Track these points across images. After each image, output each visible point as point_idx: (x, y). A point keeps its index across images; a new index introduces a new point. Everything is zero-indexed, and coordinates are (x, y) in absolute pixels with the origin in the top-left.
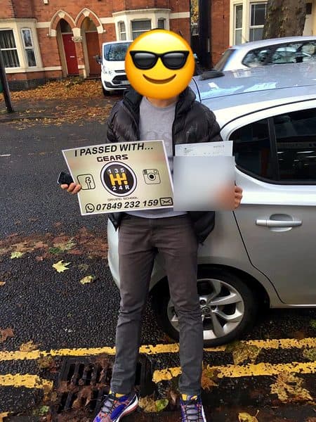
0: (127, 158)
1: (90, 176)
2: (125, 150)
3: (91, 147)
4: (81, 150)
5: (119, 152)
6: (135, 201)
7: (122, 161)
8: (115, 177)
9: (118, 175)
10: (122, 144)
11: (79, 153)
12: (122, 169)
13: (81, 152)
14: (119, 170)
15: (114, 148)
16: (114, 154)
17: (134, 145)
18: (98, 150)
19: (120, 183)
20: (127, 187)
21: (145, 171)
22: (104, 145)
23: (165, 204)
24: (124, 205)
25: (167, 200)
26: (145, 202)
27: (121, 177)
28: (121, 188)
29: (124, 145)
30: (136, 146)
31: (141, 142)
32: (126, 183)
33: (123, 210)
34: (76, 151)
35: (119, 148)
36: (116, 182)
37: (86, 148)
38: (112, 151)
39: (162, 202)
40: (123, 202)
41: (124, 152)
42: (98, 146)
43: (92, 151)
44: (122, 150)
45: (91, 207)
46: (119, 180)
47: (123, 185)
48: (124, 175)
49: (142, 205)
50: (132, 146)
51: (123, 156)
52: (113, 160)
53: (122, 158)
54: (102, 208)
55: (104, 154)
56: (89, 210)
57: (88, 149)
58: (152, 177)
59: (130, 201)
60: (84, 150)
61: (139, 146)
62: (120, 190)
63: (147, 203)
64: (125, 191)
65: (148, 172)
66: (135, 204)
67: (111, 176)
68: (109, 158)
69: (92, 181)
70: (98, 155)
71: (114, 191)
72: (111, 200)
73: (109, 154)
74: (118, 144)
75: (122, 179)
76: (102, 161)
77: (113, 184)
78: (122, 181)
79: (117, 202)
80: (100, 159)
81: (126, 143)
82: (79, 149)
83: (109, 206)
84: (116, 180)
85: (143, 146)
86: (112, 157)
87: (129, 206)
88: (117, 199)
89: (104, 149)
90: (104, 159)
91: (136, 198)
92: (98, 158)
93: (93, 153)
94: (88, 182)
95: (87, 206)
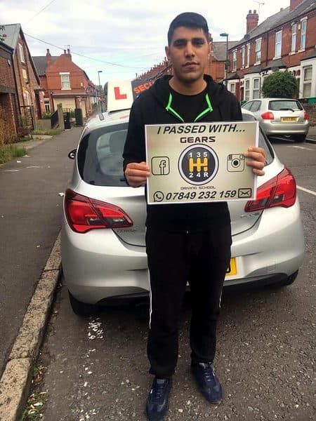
0: (214, 141)
2: (215, 131)
4: (166, 127)
5: (207, 134)
6: (211, 191)
7: (208, 144)
9: (199, 160)
10: (213, 124)
11: (162, 130)
12: (205, 153)
13: (165, 130)
14: (202, 154)
15: (203, 128)
16: (200, 135)
17: (226, 126)
18: (184, 129)
19: (199, 169)
20: (206, 174)
21: (230, 156)
23: (243, 195)
24: (198, 195)
25: (244, 191)
27: (202, 162)
28: (199, 175)
29: (214, 126)
30: (228, 128)
31: (233, 123)
32: (206, 169)
33: (196, 200)
35: (208, 129)
36: (195, 168)
37: (171, 125)
39: (240, 193)
40: (198, 191)
41: (212, 134)
43: (177, 130)
45: (160, 195)
46: (199, 165)
47: (202, 172)
48: (206, 160)
49: (218, 195)
50: (223, 128)
51: (210, 138)
53: (209, 140)
54: (172, 197)
56: (157, 199)
57: (174, 127)
58: (236, 163)
59: (205, 191)
60: (169, 128)
61: (230, 128)
62: (198, 177)
64: (203, 179)
66: (211, 195)
67: (191, 160)
68: (194, 139)
69: (167, 164)
71: (190, 179)
72: (184, 188)
73: (195, 136)
75: (203, 165)
78: (202, 168)
79: (191, 191)
80: (183, 140)
81: (217, 124)
82: (163, 126)
83: (181, 196)
84: (195, 165)
85: (234, 128)
86: (198, 139)
87: (203, 197)
88: (191, 188)
89: (191, 129)
90: (188, 140)
91: (213, 187)
92: (181, 139)
93: (178, 132)
94: (162, 166)
95: (155, 195)
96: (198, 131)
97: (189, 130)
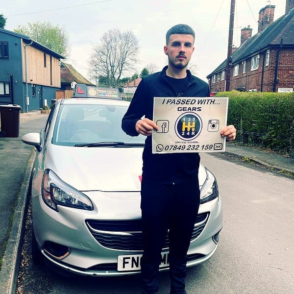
1: (167, 122)
3: (177, 99)
8: (187, 124)
22: (187, 98)
26: (203, 146)
34: (164, 100)
38: (191, 104)
42: (182, 98)
44: (198, 104)
52: (189, 111)
55: (185, 105)
63: (204, 147)
65: (212, 122)
70: (180, 105)
74: (197, 99)
76: (181, 110)
77: (184, 130)
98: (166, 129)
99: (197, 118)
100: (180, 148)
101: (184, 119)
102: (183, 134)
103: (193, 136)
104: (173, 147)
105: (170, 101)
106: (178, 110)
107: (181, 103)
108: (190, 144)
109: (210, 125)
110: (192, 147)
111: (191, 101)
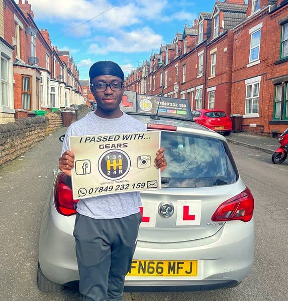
0: (127, 146)
1: (88, 162)
2: (127, 139)
3: (97, 136)
4: (87, 137)
5: (121, 141)
6: (125, 184)
7: (122, 149)
8: (112, 163)
9: (115, 161)
10: (126, 134)
12: (120, 156)
13: (86, 140)
14: (117, 157)
15: (117, 138)
16: (116, 143)
17: (136, 135)
18: (102, 139)
19: (115, 168)
20: (121, 172)
21: (140, 157)
22: (109, 135)
23: (151, 186)
24: (115, 188)
26: (134, 185)
27: (117, 162)
28: (115, 173)
29: (127, 136)
30: (137, 137)
31: (142, 133)
32: (120, 168)
33: (113, 192)
34: (82, 138)
35: (121, 138)
36: (112, 167)
37: (92, 136)
38: (115, 140)
39: (149, 185)
40: (115, 185)
41: (125, 141)
42: (103, 135)
43: (96, 139)
44: (123, 139)
45: (83, 191)
46: (115, 165)
47: (118, 170)
48: (120, 161)
49: (131, 187)
50: (133, 137)
51: (123, 144)
52: (113, 148)
53: (122, 146)
54: (94, 190)
55: (107, 142)
56: (81, 194)
57: (94, 137)
58: (144, 162)
59: (121, 184)
60: (90, 138)
61: (139, 136)
63: (136, 186)
64: (118, 175)
65: (142, 158)
66: (125, 187)
67: (109, 162)
68: (111, 147)
69: (89, 165)
70: (102, 143)
71: (108, 176)
72: (104, 183)
73: (111, 143)
75: (118, 165)
77: (109, 169)
79: (109, 185)
80: (102, 147)
81: (128, 134)
83: (101, 189)
84: (112, 165)
85: (142, 137)
86: (113, 145)
87: (119, 189)
88: (109, 183)
89: (108, 138)
90: (106, 146)
91: (127, 181)
92: (100, 146)
93: (97, 141)
94: (84, 167)
95: (80, 191)
96: (113, 139)
97: (106, 139)
98: (88, 170)
99: (123, 155)
100: (107, 190)
101: (108, 157)
102: (108, 174)
103: (121, 174)
104: (99, 189)
105: (88, 139)
106: (100, 148)
107: (103, 141)
108: (118, 184)
109: (139, 161)
110: (120, 187)
111: (114, 137)
